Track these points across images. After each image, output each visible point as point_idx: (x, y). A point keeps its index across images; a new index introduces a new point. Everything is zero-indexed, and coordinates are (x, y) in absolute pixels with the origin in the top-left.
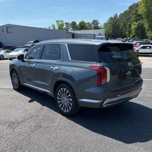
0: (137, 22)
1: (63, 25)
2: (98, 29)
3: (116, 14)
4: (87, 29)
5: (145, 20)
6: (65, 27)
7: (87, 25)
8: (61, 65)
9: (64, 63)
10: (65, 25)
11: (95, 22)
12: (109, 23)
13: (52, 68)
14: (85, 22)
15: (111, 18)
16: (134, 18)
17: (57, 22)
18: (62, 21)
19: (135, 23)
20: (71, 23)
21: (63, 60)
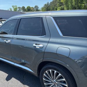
0: (60, 7)
1: (17, 8)
2: (38, 11)
3: (48, 3)
4: (32, 11)
5: (65, 6)
6: (18, 9)
7: (32, 9)
8: (48, 42)
9: (52, 40)
10: (18, 8)
11: (36, 7)
12: (44, 7)
13: (34, 45)
14: (30, 7)
15: (45, 5)
16: (58, 4)
17: (12, 6)
18: (16, 6)
19: (59, 7)
20: (22, 7)
21: (50, 36)
